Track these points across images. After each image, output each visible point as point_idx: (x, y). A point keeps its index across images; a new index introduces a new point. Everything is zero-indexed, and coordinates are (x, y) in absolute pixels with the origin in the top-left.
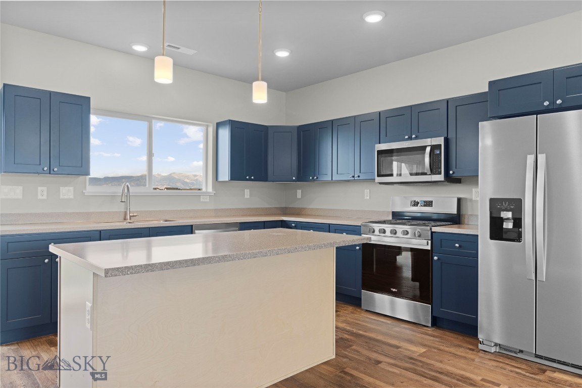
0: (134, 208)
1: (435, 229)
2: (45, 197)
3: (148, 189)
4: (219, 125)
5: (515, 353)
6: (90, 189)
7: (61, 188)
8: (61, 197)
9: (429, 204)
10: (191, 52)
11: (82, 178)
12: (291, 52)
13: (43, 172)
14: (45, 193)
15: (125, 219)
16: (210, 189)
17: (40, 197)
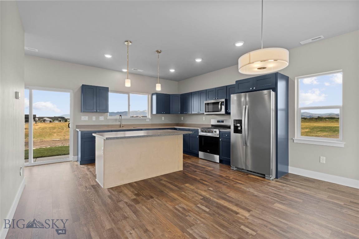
0: (123, 123)
1: (220, 130)
2: (95, 120)
3: (128, 117)
4: (153, 94)
5: (241, 170)
6: (109, 117)
7: (100, 117)
8: (100, 120)
9: (223, 122)
10: (141, 71)
11: (106, 113)
12: (175, 70)
13: (94, 112)
14: (95, 118)
15: (120, 127)
16: (150, 117)
17: (93, 120)
